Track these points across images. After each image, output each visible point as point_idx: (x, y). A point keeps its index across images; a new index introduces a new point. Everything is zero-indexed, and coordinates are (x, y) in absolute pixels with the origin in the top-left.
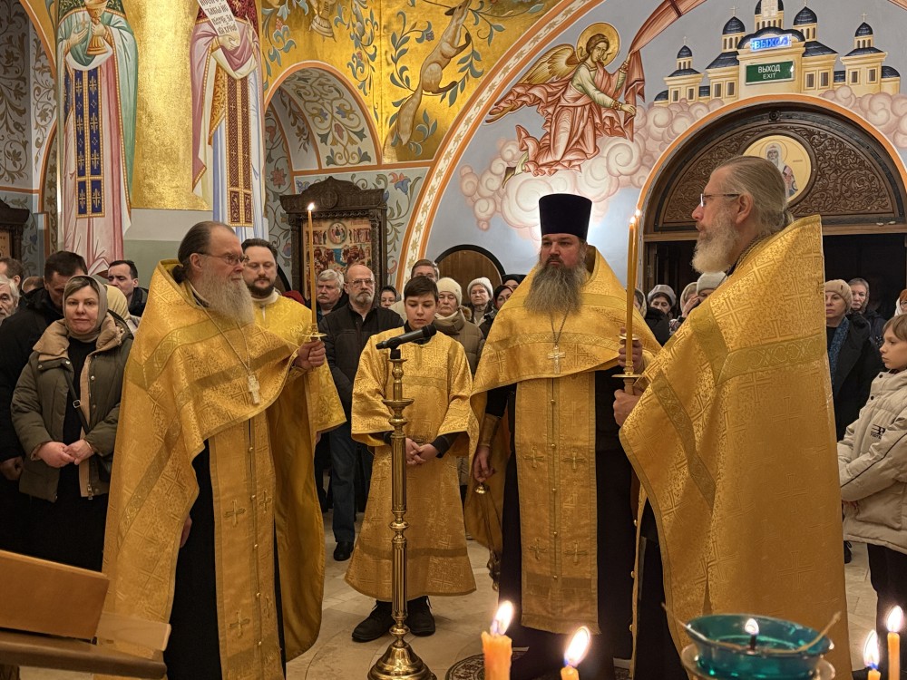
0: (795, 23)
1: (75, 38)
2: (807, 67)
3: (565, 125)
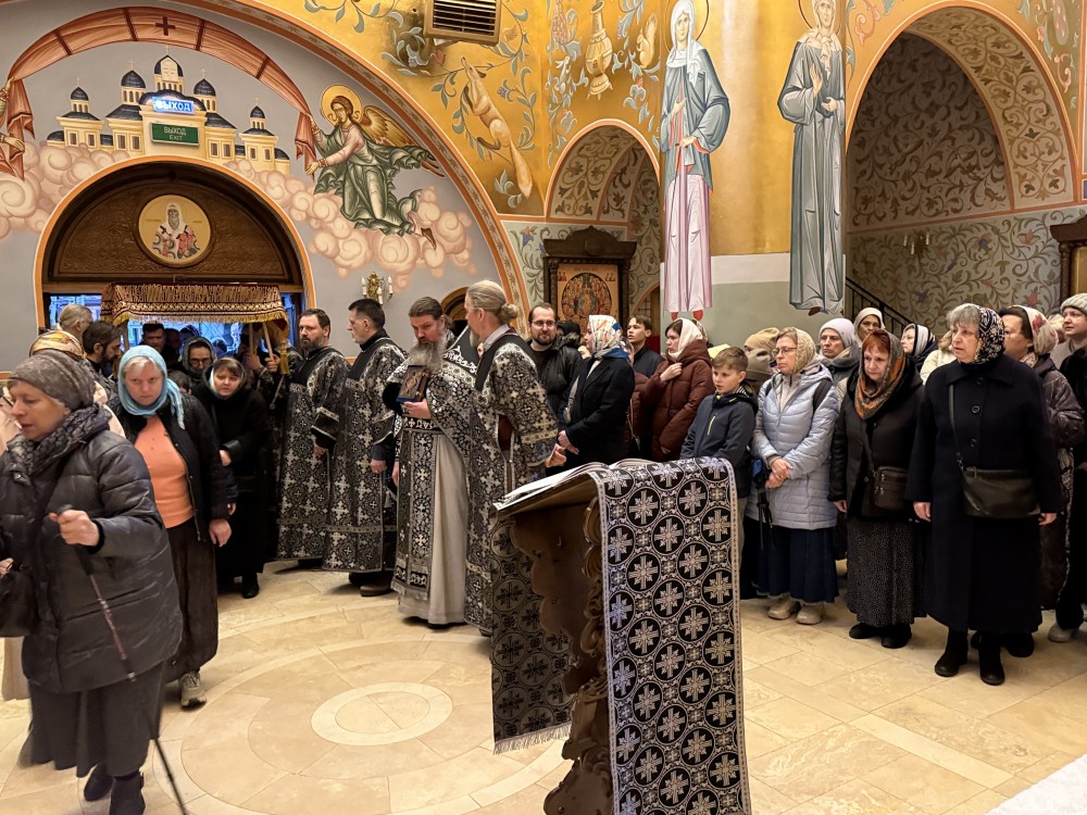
0: (196, 92)
2: (209, 136)
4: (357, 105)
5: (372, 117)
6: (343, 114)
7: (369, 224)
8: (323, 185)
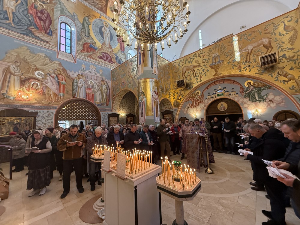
0: (223, 89)
1: (140, 99)
2: (225, 94)
3: (195, 102)
4: (252, 83)
5: (255, 83)
6: (249, 85)
7: (255, 101)
8: (245, 97)
